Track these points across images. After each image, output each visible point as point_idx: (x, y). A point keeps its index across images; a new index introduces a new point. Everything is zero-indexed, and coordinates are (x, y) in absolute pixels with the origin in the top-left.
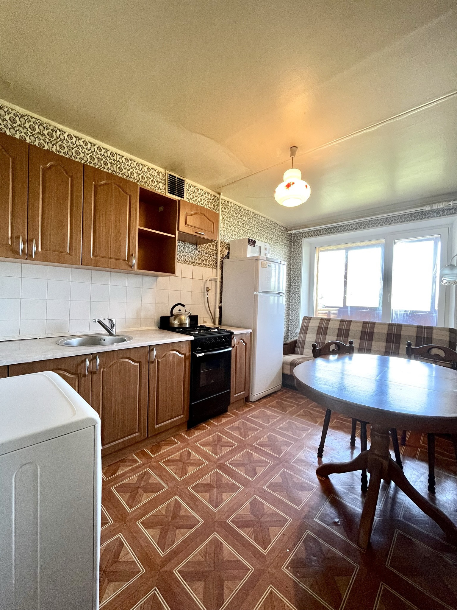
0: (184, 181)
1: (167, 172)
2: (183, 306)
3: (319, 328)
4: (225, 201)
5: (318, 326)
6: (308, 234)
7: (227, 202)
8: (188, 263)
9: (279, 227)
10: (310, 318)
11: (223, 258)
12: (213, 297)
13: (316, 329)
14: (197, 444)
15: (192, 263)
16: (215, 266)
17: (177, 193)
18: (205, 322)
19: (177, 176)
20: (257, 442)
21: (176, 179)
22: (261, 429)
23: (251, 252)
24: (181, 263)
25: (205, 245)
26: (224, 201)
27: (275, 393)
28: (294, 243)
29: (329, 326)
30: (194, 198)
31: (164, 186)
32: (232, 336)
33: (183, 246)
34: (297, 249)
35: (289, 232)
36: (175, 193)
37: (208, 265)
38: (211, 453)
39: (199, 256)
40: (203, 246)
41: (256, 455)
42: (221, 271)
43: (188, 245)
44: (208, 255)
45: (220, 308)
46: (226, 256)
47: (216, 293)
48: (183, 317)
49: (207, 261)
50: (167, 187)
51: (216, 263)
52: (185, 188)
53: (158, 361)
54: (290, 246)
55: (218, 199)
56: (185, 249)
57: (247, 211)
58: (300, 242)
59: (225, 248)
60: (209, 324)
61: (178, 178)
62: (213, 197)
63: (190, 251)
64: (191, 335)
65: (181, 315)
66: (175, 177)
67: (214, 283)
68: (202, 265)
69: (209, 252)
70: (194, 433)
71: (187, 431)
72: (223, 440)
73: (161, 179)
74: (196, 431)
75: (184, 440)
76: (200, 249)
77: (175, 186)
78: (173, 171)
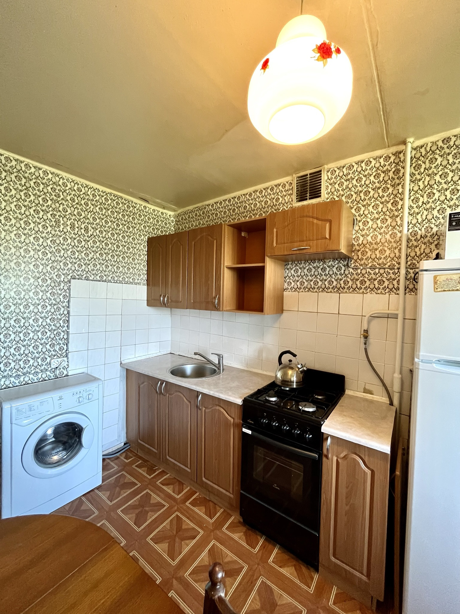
0: (321, 171)
1: (294, 175)
2: (295, 355)
8: (330, 290)
12: (390, 349)
15: (339, 290)
16: (398, 289)
17: (309, 196)
18: (367, 391)
44: (377, 270)
52: (323, 180)
53: (205, 410)
55: (405, 154)
61: (310, 174)
63: (335, 270)
65: (291, 367)
66: (307, 175)
68: (361, 291)
70: (236, 532)
71: (240, 522)
73: (288, 190)
74: (242, 533)
75: (219, 525)
76: (357, 264)
77: (306, 188)
78: (305, 169)
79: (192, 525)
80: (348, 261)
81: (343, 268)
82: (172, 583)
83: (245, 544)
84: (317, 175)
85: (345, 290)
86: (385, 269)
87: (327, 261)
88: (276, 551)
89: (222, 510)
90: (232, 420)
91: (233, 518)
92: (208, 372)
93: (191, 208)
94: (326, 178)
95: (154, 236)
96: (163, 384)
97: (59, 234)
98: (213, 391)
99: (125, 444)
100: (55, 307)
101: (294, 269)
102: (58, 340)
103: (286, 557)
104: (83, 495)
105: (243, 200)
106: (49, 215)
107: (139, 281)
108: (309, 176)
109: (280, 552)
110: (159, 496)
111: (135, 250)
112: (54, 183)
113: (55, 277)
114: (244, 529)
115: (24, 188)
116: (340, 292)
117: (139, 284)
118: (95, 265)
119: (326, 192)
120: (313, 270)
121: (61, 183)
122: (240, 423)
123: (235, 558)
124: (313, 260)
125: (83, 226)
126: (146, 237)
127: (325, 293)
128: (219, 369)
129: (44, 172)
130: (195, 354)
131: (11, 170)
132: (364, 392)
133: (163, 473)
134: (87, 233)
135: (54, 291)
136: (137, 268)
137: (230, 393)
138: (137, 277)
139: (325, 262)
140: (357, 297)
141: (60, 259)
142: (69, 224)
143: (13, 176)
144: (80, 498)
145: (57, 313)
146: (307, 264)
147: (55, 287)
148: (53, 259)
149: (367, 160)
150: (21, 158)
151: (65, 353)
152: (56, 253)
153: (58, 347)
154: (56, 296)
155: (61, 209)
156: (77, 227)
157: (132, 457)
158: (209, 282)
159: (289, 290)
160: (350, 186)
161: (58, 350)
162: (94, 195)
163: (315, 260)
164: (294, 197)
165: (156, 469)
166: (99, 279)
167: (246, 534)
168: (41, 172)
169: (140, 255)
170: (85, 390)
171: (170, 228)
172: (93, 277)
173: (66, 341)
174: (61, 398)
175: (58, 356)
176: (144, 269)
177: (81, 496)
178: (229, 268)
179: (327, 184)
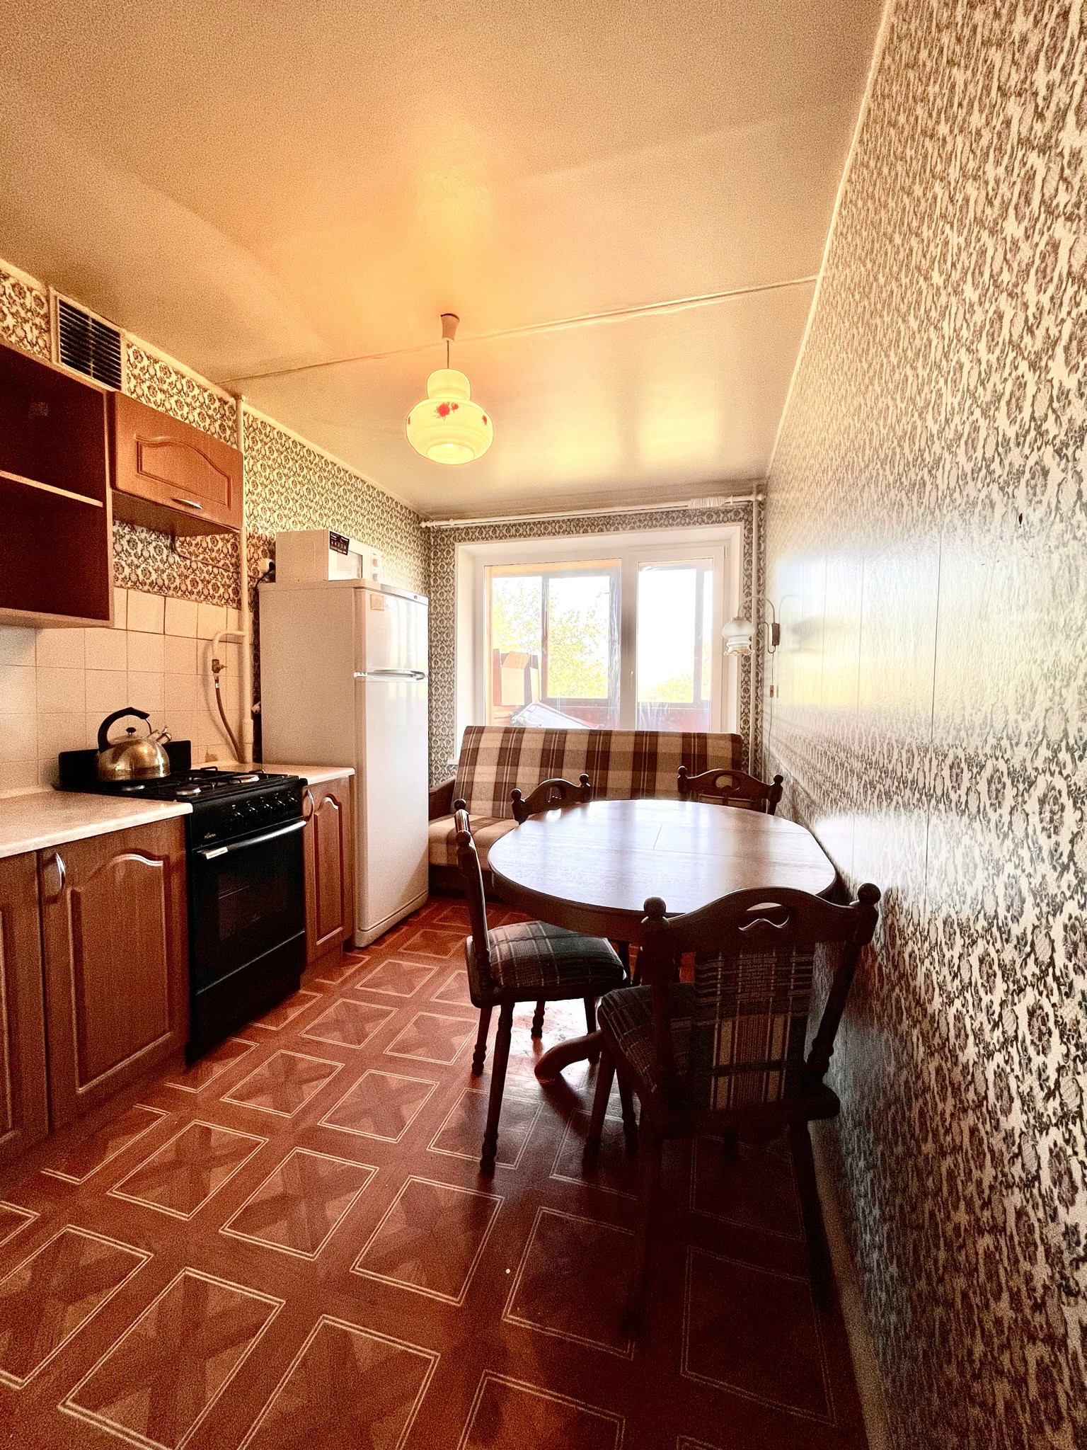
0: (117, 334)
1: (53, 292)
2: (143, 716)
3: (503, 750)
4: (255, 419)
5: (499, 746)
6: (467, 534)
7: (259, 422)
8: (146, 588)
9: (399, 508)
10: (481, 730)
11: (256, 580)
12: (235, 688)
13: (496, 754)
14: (226, 1099)
15: (161, 589)
16: (233, 601)
17: (94, 369)
18: (210, 758)
19: (93, 315)
20: (391, 1046)
21: (90, 323)
22: (395, 1010)
23: (338, 568)
24: (121, 587)
25: (199, 538)
26: (251, 419)
27: (415, 914)
28: (435, 553)
29: (523, 746)
30: (154, 395)
31: (45, 337)
32: (304, 791)
33: (128, 537)
34: (442, 567)
35: (423, 525)
36: (89, 366)
37: (213, 597)
38: (271, 1111)
39: (183, 569)
40: (194, 543)
41: (396, 1076)
42: (252, 614)
43: (143, 535)
44: (210, 568)
45: (257, 717)
46: (265, 574)
47: (241, 677)
48: (144, 750)
49: (210, 586)
50: (54, 340)
51: (237, 592)
52: (124, 358)
53: (73, 894)
54: (427, 560)
55: (234, 411)
56: (135, 546)
57: (317, 459)
58: (450, 551)
59: (260, 552)
60: (226, 763)
61: (94, 321)
62: (217, 404)
63: (152, 552)
64: (183, 800)
65: (138, 742)
66: (86, 317)
67: (232, 648)
68: (194, 597)
69: (212, 559)
70: (210, 1072)
71: (185, 1073)
72: (301, 1066)
73: (31, 311)
74: (216, 1064)
77: (86, 344)
80: (173, 541)
81: (165, 551)
83: (239, 1058)
84: (112, 339)
85: (171, 592)
87: (139, 529)
90: (159, 864)
91: (170, 1085)
103: (270, 1016)
109: (262, 1021)
114: (207, 1064)
116: (163, 593)
119: (127, 386)
127: (138, 592)
139: (133, 529)
140: (189, 607)
149: (188, 379)
164: (54, 343)
167: (216, 1061)
179: (129, 372)
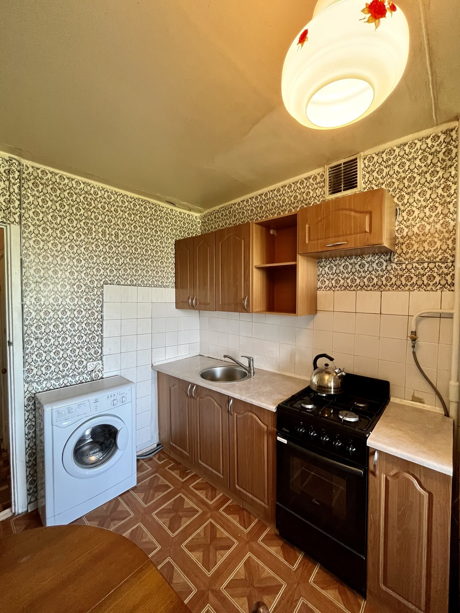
0: (356, 159)
1: (326, 167)
2: (331, 359)
8: (370, 288)
14: (248, 555)
15: (380, 287)
16: (452, 284)
18: (416, 399)
31: (324, 189)
36: (342, 187)
37: (427, 285)
39: (398, 271)
47: (451, 345)
52: (360, 168)
61: (344, 163)
63: (375, 266)
65: (328, 372)
66: (340, 165)
68: (408, 288)
71: (276, 535)
73: (319, 183)
74: (280, 547)
75: (254, 535)
76: (401, 259)
77: (340, 178)
78: (337, 158)
79: (226, 534)
80: (391, 255)
81: (385, 264)
82: (208, 596)
83: (283, 560)
84: (352, 165)
86: (435, 263)
87: (366, 257)
88: (316, 570)
89: (256, 520)
90: (266, 427)
91: (268, 529)
92: (238, 376)
93: (217, 208)
94: (363, 166)
95: (181, 238)
96: (193, 387)
97: (92, 241)
98: (245, 396)
99: (158, 445)
100: (90, 312)
101: (328, 266)
102: (93, 344)
103: (327, 577)
104: (120, 496)
105: (271, 196)
106: (82, 223)
107: (167, 284)
108: (342, 166)
109: (321, 571)
110: (192, 501)
111: (163, 253)
112: (86, 192)
113: (89, 283)
114: (281, 543)
115: (58, 199)
116: (381, 290)
117: (168, 287)
118: (125, 270)
119: (362, 182)
120: (350, 267)
121: (92, 192)
122: (274, 430)
123: (272, 574)
124: (350, 256)
125: (113, 233)
126: (174, 240)
127: (364, 292)
128: (250, 372)
129: (77, 182)
130: (225, 356)
131: (47, 182)
132: (412, 401)
133: (195, 477)
134: (118, 238)
135: (88, 296)
136: (165, 271)
137: (263, 400)
138: (166, 280)
139: (363, 258)
140: (402, 295)
141: (93, 266)
142: (100, 231)
143: (49, 189)
144: (116, 499)
145: (91, 317)
146: (343, 260)
147: (89, 293)
148: (87, 265)
149: (411, 142)
150: (56, 171)
151: (99, 356)
152: (89, 260)
153: (93, 350)
154: (90, 302)
155: (93, 217)
156: (108, 234)
157: (165, 459)
158: (238, 284)
159: (323, 289)
160: (391, 173)
161: (93, 354)
162: (123, 202)
163: (351, 256)
164: (327, 189)
165: (189, 472)
166: (129, 283)
167: (283, 547)
168: (74, 182)
169: (168, 259)
170: (119, 393)
171: (196, 229)
172: (124, 281)
173: (100, 345)
174: (96, 401)
175: (93, 359)
176: (172, 272)
177: (118, 496)
178: (258, 268)
179: (364, 173)
